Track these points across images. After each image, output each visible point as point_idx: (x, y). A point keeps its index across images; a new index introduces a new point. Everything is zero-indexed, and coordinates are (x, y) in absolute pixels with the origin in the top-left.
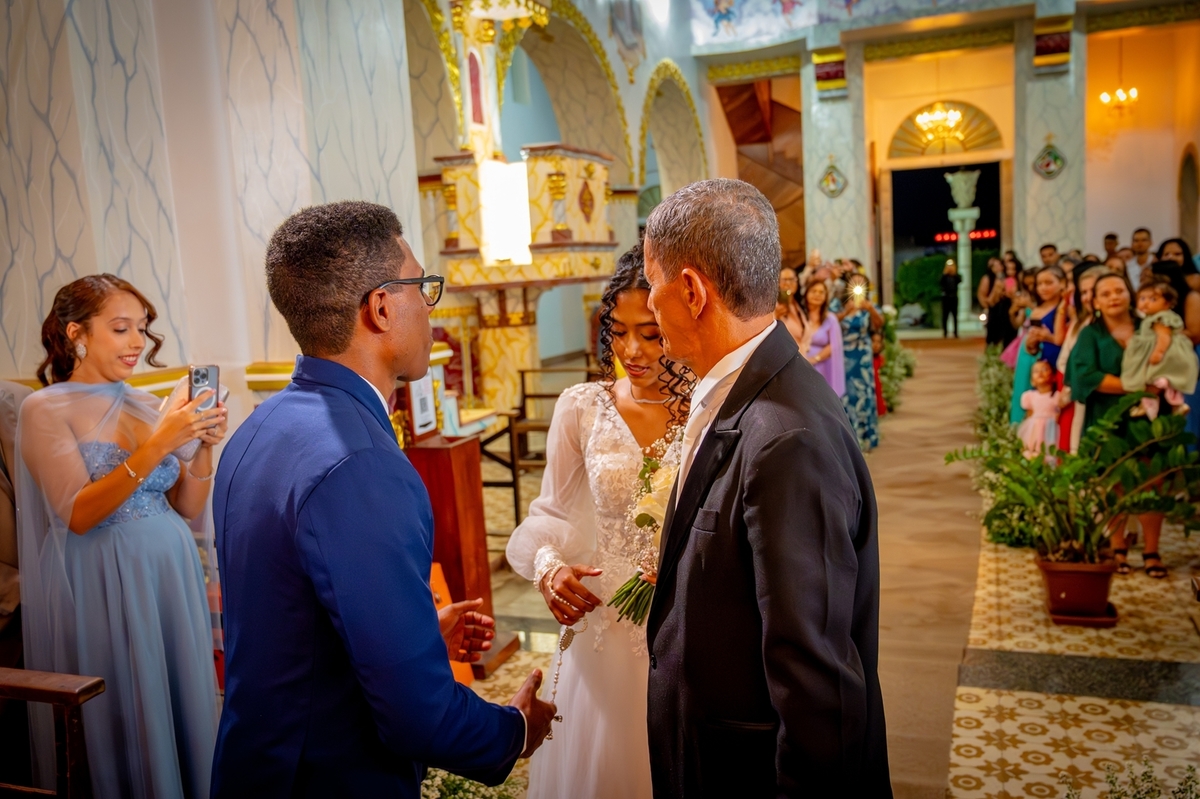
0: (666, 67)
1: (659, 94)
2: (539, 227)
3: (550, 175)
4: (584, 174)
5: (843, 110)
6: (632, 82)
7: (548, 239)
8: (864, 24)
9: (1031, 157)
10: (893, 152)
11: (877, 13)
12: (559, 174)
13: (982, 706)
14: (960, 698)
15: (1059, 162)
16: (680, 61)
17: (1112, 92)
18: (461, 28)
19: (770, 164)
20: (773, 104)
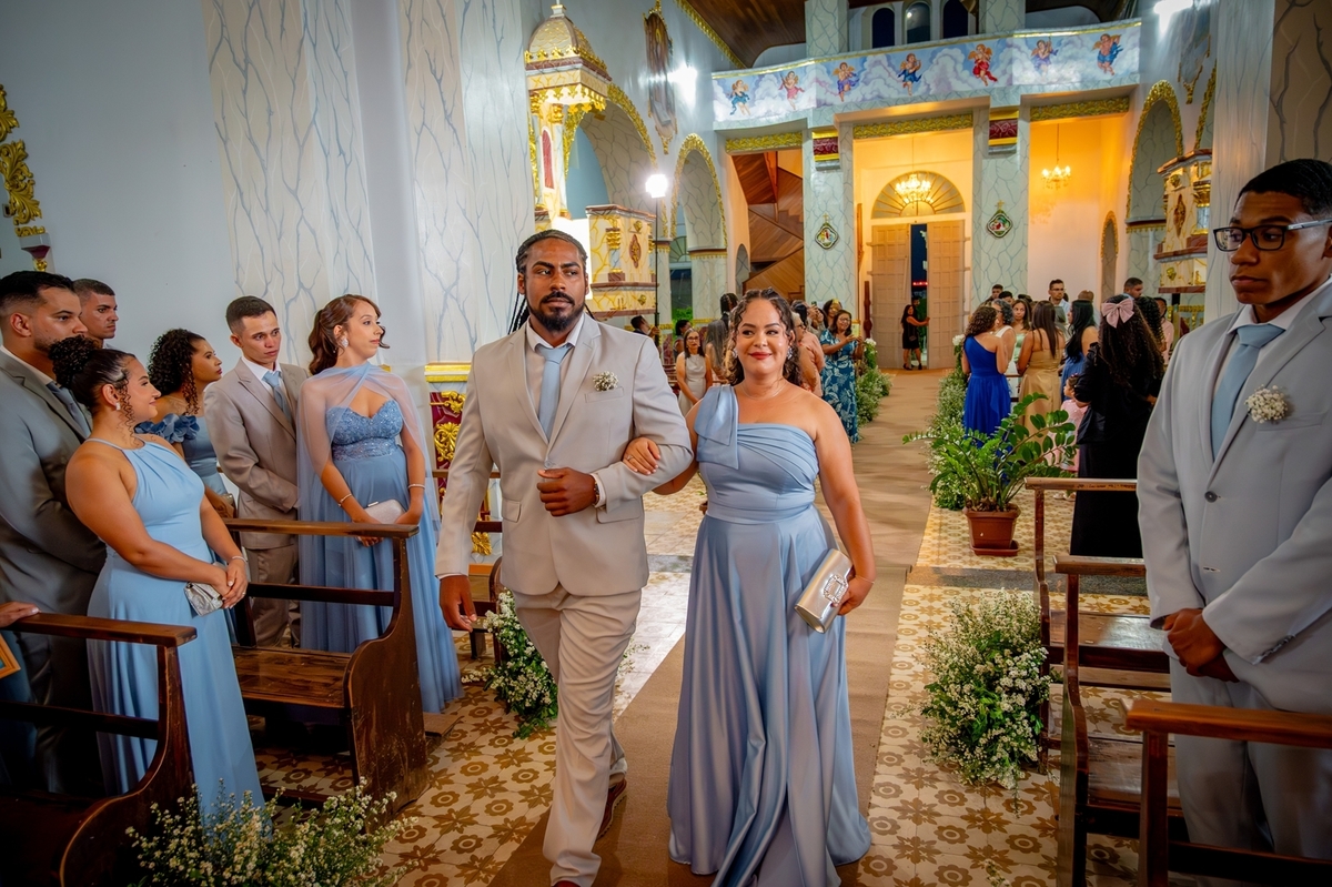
0: (693, 139)
1: (687, 162)
2: (598, 271)
3: (608, 230)
4: (633, 229)
5: (835, 178)
6: (666, 153)
7: (606, 280)
8: (853, 109)
9: (985, 220)
10: (876, 214)
11: (864, 100)
12: (615, 230)
13: (921, 594)
14: (907, 590)
15: (1007, 224)
16: (703, 134)
17: (1052, 169)
18: (537, 112)
19: (775, 221)
20: (778, 169)
